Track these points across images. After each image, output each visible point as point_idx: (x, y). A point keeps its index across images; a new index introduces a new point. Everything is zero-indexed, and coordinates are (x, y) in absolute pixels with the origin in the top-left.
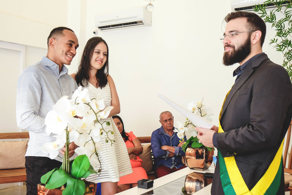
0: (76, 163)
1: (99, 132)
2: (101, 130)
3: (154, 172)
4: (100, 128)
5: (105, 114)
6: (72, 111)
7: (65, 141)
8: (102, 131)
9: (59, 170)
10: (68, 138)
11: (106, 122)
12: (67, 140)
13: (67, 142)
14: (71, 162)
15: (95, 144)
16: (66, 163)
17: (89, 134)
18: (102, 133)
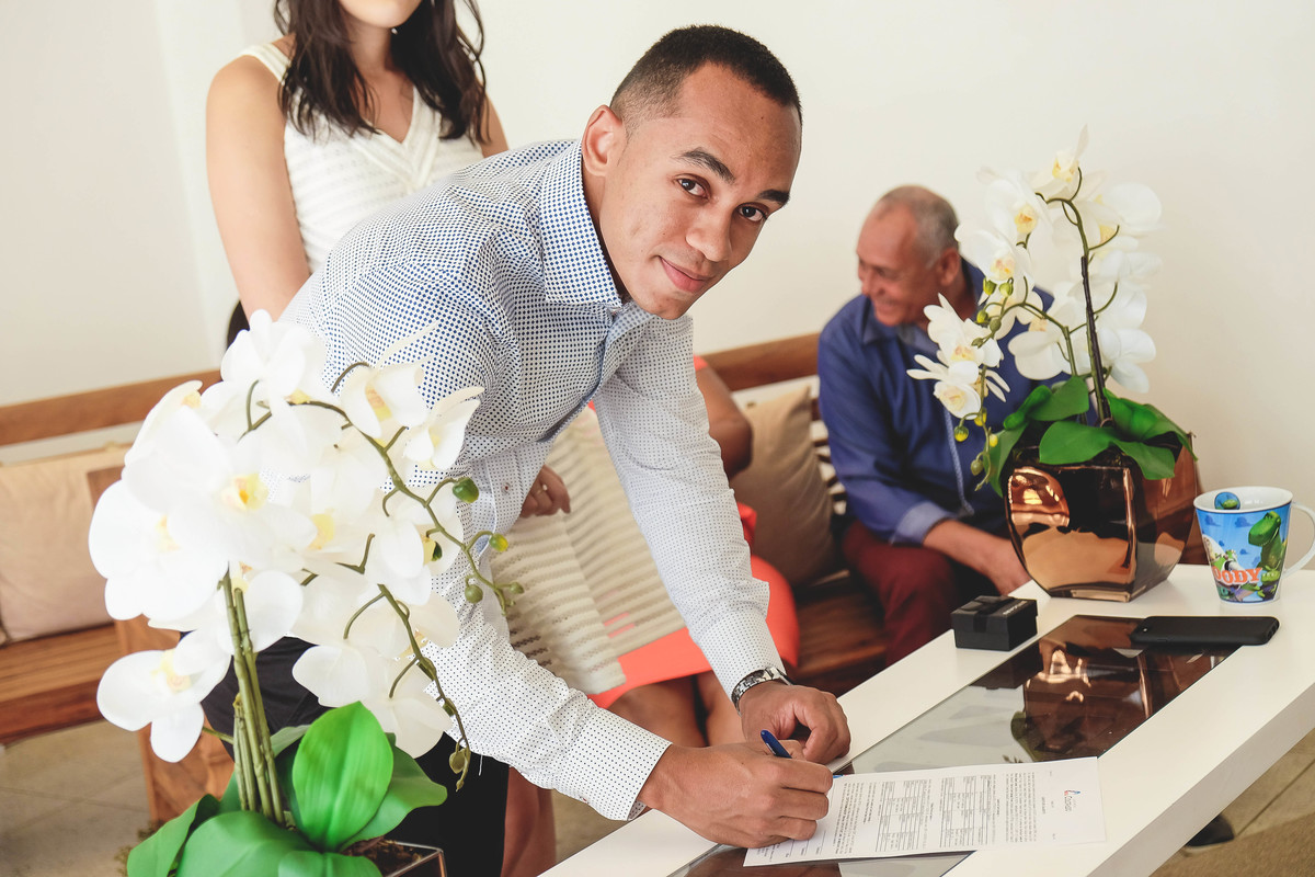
0: (314, 762)
1: (420, 550)
2: (428, 536)
3: (844, 573)
4: (418, 528)
5: (437, 445)
6: (239, 481)
7: (230, 649)
8: (437, 537)
9: (222, 816)
10: (242, 629)
11: (451, 485)
12: (241, 639)
13: (242, 649)
14: (284, 760)
15: (405, 618)
16: (258, 770)
17: (361, 570)
18: (438, 552)
